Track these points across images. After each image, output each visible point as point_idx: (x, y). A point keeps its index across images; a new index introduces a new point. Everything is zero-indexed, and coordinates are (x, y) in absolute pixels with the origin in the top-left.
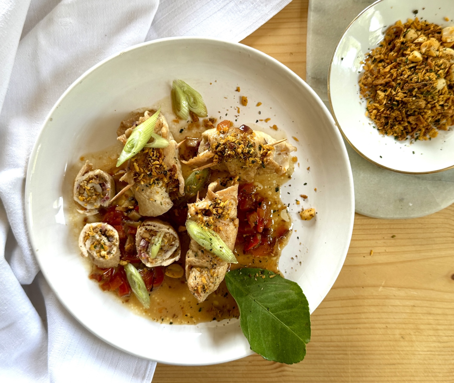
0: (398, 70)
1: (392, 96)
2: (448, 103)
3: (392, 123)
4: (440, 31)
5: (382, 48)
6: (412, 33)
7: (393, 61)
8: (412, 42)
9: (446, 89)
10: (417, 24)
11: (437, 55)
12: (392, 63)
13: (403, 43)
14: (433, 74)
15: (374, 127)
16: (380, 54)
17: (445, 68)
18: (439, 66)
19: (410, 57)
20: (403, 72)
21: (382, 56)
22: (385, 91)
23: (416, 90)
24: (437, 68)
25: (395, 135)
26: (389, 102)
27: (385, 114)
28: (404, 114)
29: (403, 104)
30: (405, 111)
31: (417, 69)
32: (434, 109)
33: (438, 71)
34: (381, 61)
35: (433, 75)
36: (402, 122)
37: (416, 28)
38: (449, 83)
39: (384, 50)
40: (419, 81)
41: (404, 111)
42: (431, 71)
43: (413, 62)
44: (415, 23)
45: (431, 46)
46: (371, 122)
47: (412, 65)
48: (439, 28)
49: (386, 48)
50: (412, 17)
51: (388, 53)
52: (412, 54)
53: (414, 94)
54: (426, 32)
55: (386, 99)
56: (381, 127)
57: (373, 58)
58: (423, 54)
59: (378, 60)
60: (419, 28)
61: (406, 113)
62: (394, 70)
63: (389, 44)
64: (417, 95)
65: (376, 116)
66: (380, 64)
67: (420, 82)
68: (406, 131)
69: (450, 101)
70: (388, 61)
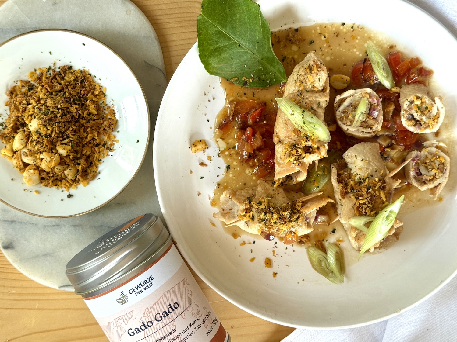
0: (80, 136)
1: (82, 109)
2: (23, 107)
3: (77, 82)
4: (42, 181)
5: (99, 158)
6: (70, 174)
8: (69, 165)
9: (27, 122)
10: (67, 186)
11: (42, 154)
12: (86, 144)
13: (79, 164)
14: (44, 133)
15: (95, 77)
16: (99, 152)
17: (32, 142)
18: (38, 142)
19: (69, 148)
20: (74, 133)
21: (97, 149)
22: (89, 114)
23: (59, 115)
24: (41, 140)
25: (71, 71)
26: (83, 103)
27: (86, 90)
28: (66, 92)
29: (69, 101)
31: (60, 137)
32: (36, 99)
33: (38, 138)
35: (44, 131)
36: (67, 83)
37: (67, 181)
38: (25, 129)
39: (96, 155)
40: (57, 124)
41: (67, 94)
42: (46, 136)
43: (66, 144)
44: (69, 186)
45: (49, 162)
46: (99, 81)
47: (66, 141)
48: (43, 184)
49: (95, 159)
50: (72, 191)
51: (92, 154)
52: (67, 152)
53: (60, 111)
54: (56, 178)
55: (87, 105)
56: (88, 78)
57: (106, 147)
58: (57, 152)
59: (101, 146)
60: (64, 182)
62: (84, 137)
63: (91, 163)
64: (57, 111)
65: (94, 89)
66: (98, 141)
68: (62, 76)
69: (21, 110)
70: (90, 145)
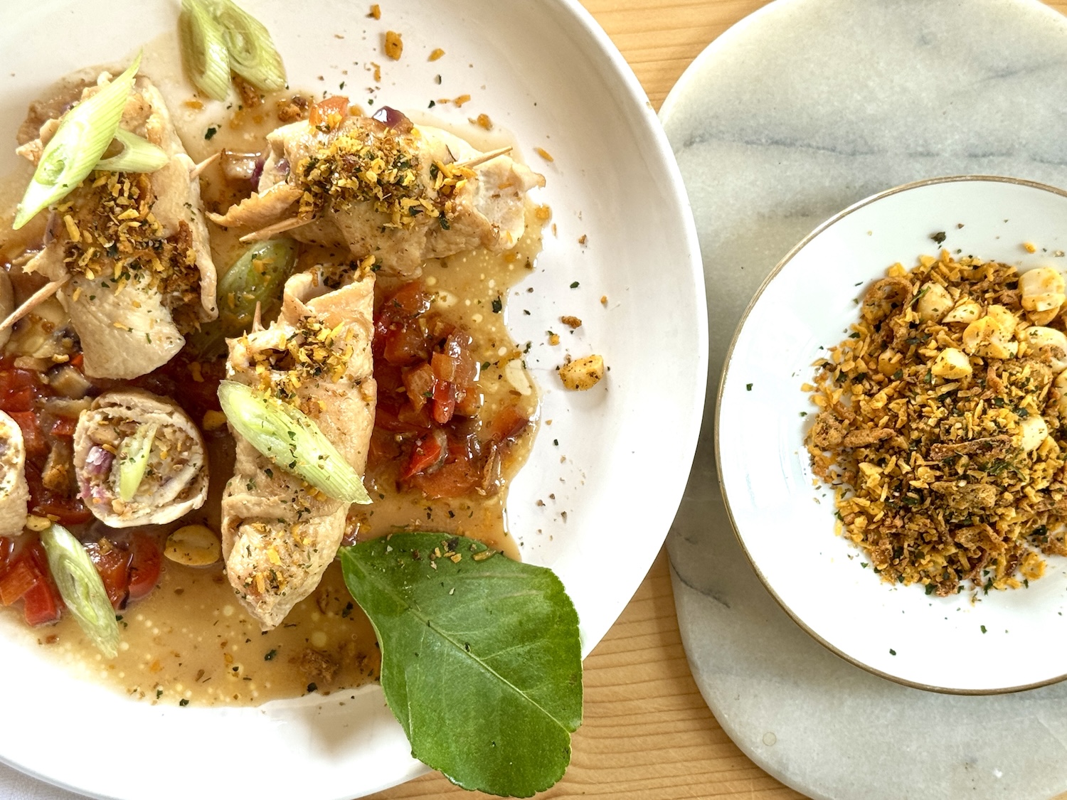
0: (909, 402)
1: (901, 477)
2: (1061, 482)
3: (912, 549)
4: (1014, 280)
5: (857, 342)
6: (936, 298)
7: (892, 377)
8: (940, 323)
9: (1051, 442)
10: (946, 266)
11: (1012, 354)
12: (891, 381)
13: (912, 325)
14: (1005, 411)
15: (864, 565)
16: (855, 358)
17: (1039, 388)
18: (1022, 386)
19: (937, 369)
20: (924, 410)
21: (862, 366)
22: (881, 462)
23: (965, 460)
24: (1016, 392)
25: (927, 581)
26: (897, 494)
28: (943, 523)
29: (936, 499)
30: (944, 516)
31: (962, 399)
32: (1025, 505)
33: (1022, 398)
34: (860, 378)
35: (1006, 416)
36: (941, 547)
37: (945, 278)
38: (1057, 424)
39: (864, 348)
40: (970, 435)
41: (940, 518)
42: (1000, 403)
43: (947, 381)
44: (940, 264)
45: (993, 331)
46: (854, 551)
47: (945, 389)
48: (1010, 272)
49: (868, 340)
50: (931, 251)
51: (876, 354)
52: (943, 358)
53: (960, 471)
54: (975, 287)
55: (886, 486)
56: (882, 562)
57: (837, 372)
58: (972, 358)
59: (851, 376)
60: (955, 277)
61: (947, 521)
62: (898, 401)
63: (878, 328)
64: (969, 472)
65: (866, 532)
66: (859, 388)
67: (973, 439)
68: (955, 567)
70: (880, 377)
